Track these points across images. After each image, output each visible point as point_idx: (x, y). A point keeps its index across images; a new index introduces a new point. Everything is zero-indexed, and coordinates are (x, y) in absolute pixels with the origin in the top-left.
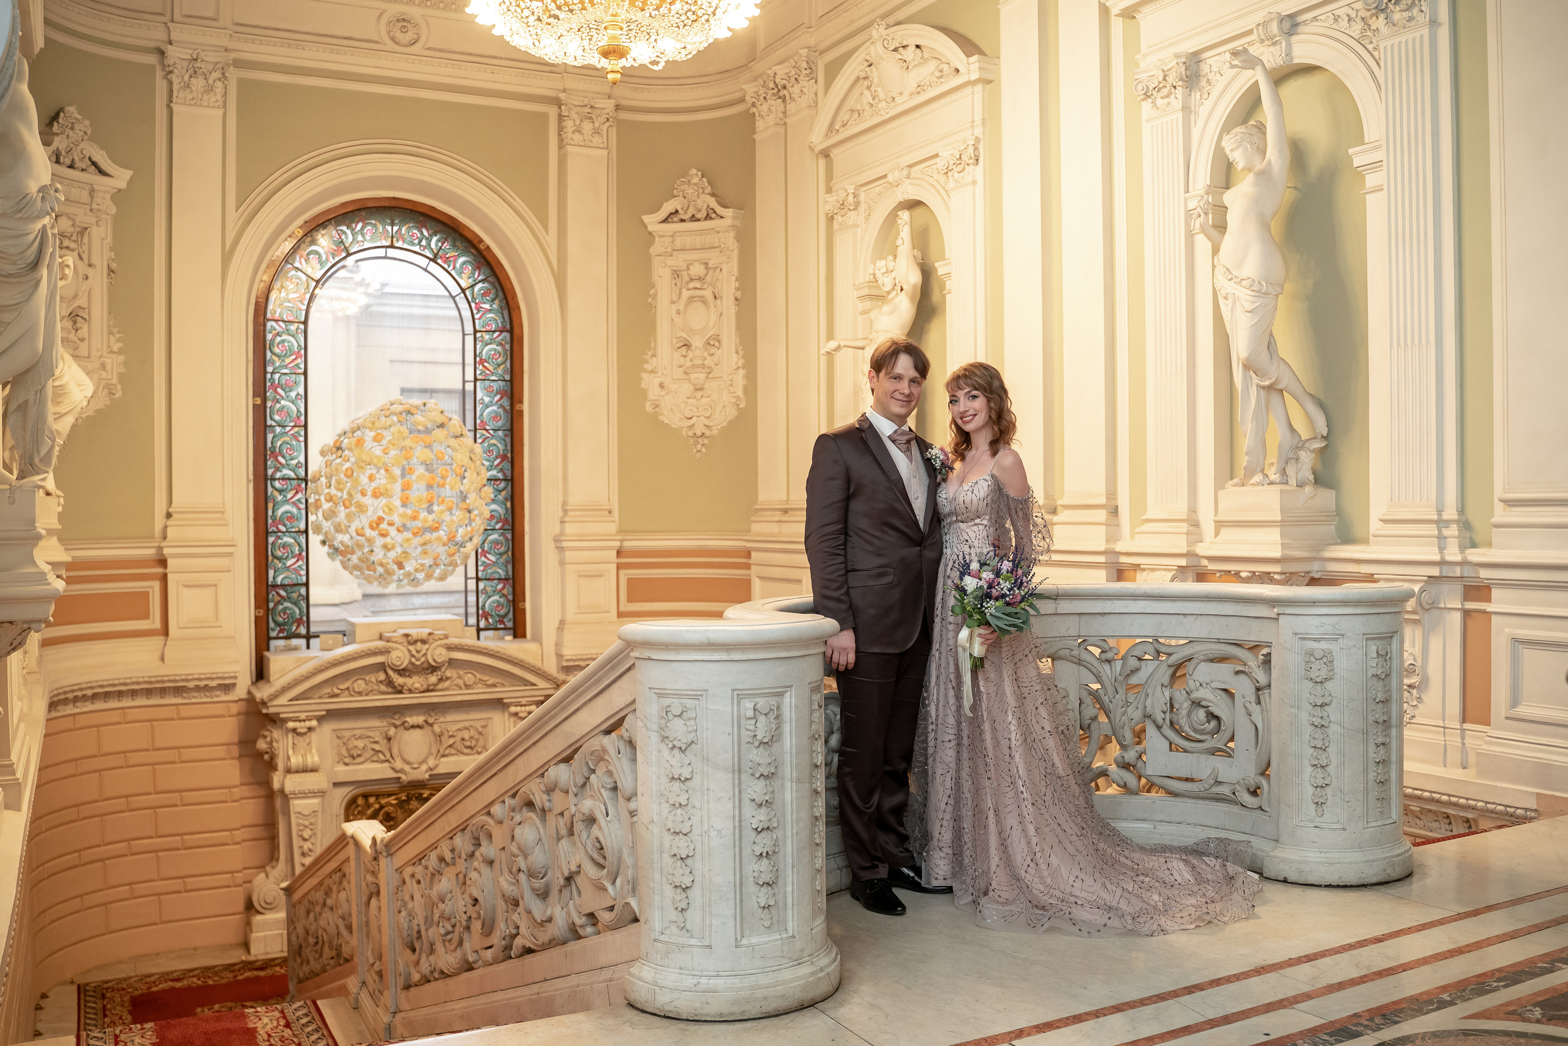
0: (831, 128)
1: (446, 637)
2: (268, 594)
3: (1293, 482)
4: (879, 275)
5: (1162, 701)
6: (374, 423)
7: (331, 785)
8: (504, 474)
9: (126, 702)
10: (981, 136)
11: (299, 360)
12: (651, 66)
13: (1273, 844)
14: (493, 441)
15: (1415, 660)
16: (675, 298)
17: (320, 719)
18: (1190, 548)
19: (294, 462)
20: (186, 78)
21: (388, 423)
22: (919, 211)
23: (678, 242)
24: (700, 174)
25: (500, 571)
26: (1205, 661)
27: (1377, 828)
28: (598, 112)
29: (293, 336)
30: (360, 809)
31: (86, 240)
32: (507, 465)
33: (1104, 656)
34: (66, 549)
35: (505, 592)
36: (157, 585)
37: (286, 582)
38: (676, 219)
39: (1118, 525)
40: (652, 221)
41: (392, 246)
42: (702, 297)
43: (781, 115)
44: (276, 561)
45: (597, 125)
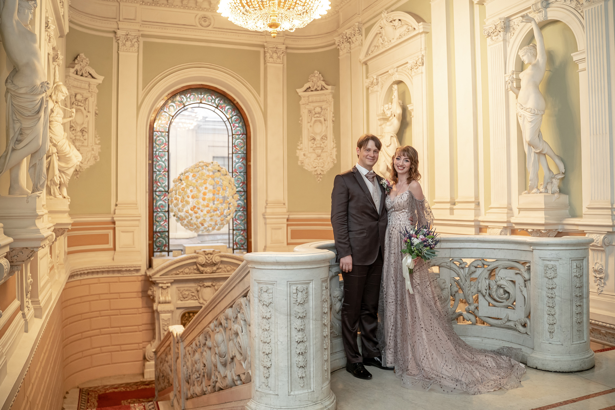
0: (367, 53)
1: (220, 252)
2: (153, 235)
3: (550, 192)
4: (385, 110)
5: (485, 285)
6: (192, 170)
7: (176, 309)
8: (244, 189)
9: (100, 275)
10: (424, 54)
11: (166, 146)
12: (289, 31)
13: (531, 350)
14: (239, 177)
15: (602, 267)
16: (309, 121)
17: (172, 283)
18: (508, 219)
19: (164, 185)
20: (124, 42)
21: (198, 170)
22: (401, 85)
23: (311, 99)
24: (319, 73)
25: (242, 227)
26: (503, 268)
27: (577, 345)
28: (279, 50)
29: (164, 137)
30: (187, 318)
31: (87, 102)
32: (245, 186)
33: (461, 266)
34: (72, 218)
35: (244, 235)
36: (111, 231)
37: (160, 230)
38: (309, 90)
39: (480, 210)
40: (300, 91)
41: (201, 103)
42: (320, 120)
43: (349, 49)
44: (157, 223)
45: (279, 55)
